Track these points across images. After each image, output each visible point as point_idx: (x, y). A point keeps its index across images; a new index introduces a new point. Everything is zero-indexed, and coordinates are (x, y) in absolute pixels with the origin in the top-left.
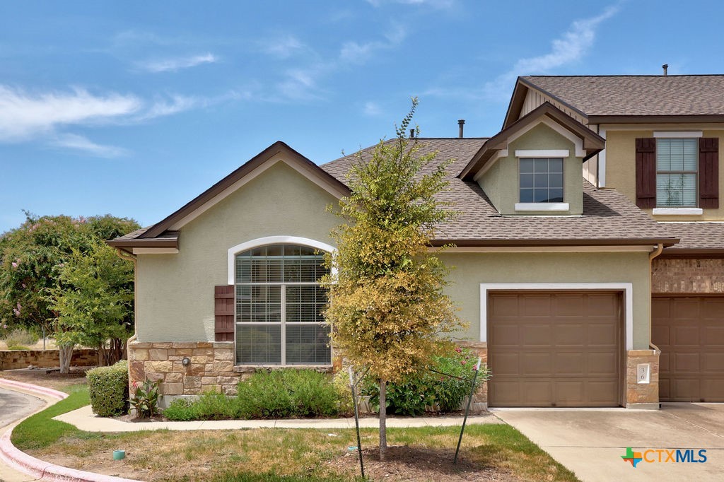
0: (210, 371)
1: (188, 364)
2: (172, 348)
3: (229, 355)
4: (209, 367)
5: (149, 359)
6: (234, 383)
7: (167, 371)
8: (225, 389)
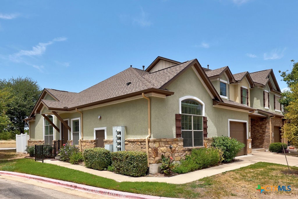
0: (177, 151)
1: (171, 148)
2: (167, 141)
3: (182, 144)
4: (177, 149)
5: (160, 146)
6: (183, 155)
7: (165, 151)
8: (182, 158)
